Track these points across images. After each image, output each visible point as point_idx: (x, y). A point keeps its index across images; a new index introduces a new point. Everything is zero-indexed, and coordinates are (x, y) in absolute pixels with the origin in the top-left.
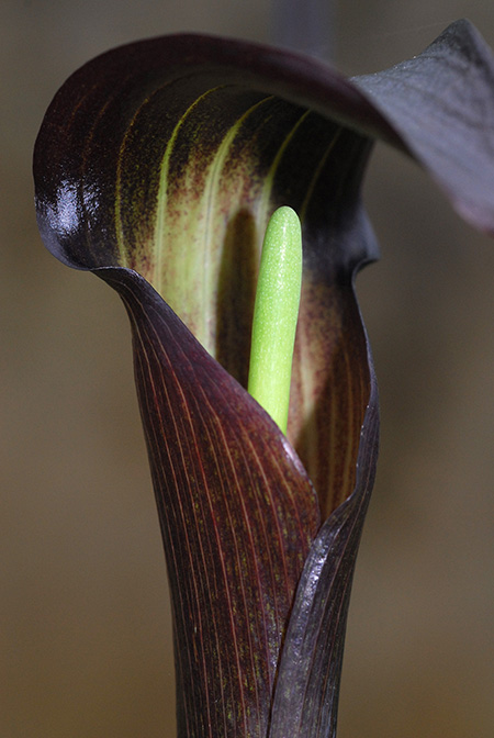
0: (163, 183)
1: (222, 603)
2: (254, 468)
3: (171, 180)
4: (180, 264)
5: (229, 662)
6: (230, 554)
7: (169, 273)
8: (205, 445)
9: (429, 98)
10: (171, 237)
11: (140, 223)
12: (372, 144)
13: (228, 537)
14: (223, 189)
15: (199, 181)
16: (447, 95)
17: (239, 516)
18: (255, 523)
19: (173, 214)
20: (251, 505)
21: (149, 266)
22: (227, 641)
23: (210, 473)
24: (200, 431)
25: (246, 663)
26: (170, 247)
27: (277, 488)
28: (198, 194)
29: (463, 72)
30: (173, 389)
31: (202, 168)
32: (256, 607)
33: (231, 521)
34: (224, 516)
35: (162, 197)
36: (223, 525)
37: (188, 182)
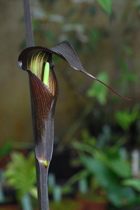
0: (32, 59)
1: (42, 108)
2: (46, 93)
3: (33, 58)
4: (33, 68)
5: (43, 115)
6: (43, 103)
7: (32, 69)
8: (40, 91)
9: (66, 52)
10: (32, 65)
11: (29, 64)
12: (52, 54)
13: (43, 101)
14: (38, 59)
15: (36, 58)
16: (68, 52)
17: (44, 98)
18: (46, 99)
19: (33, 62)
20: (46, 97)
21: (30, 69)
22: (43, 112)
23: (41, 93)
24: (40, 89)
25: (45, 114)
26: (32, 66)
27: (49, 95)
28: (35, 60)
29: (69, 49)
30: (36, 84)
31: (36, 57)
32: (46, 108)
33: (43, 99)
34: (42, 98)
35: (32, 60)
36: (42, 99)
37: (35, 58)
